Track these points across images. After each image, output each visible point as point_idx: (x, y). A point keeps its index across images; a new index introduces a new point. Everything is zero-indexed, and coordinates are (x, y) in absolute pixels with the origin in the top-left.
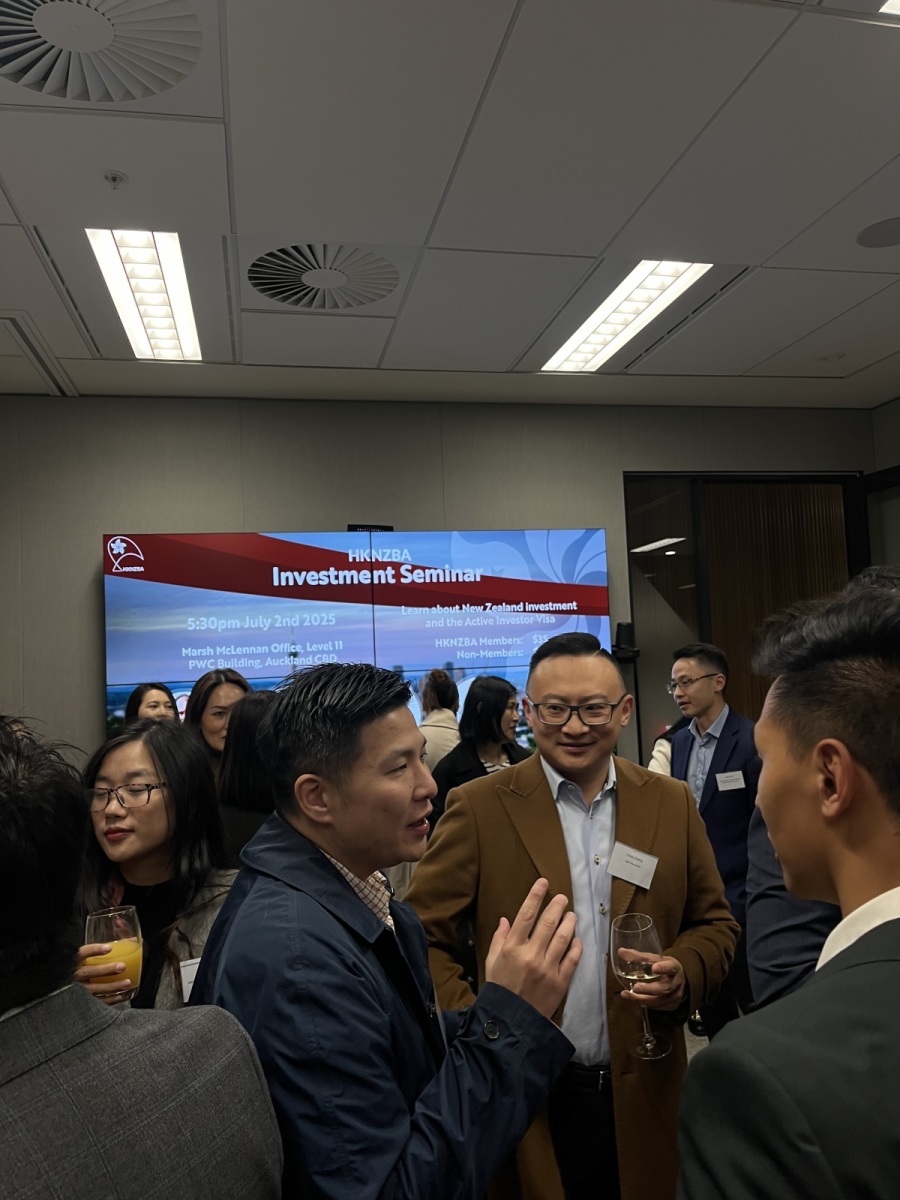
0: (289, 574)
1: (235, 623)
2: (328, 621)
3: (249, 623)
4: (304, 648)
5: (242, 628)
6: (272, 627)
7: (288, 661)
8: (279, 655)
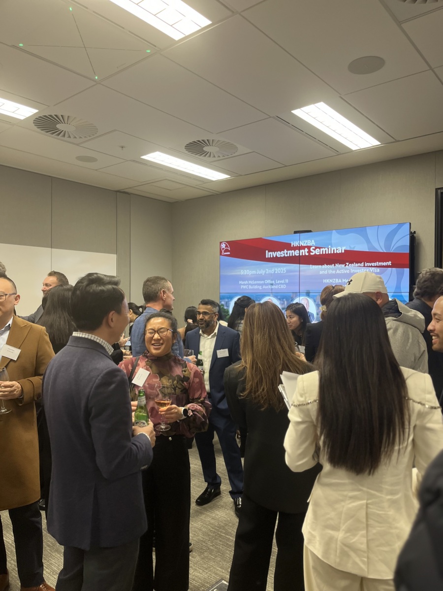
0: (271, 253)
1: (254, 272)
2: (284, 271)
3: (259, 272)
4: (275, 282)
5: (256, 274)
6: (265, 273)
7: (270, 287)
8: (267, 285)
